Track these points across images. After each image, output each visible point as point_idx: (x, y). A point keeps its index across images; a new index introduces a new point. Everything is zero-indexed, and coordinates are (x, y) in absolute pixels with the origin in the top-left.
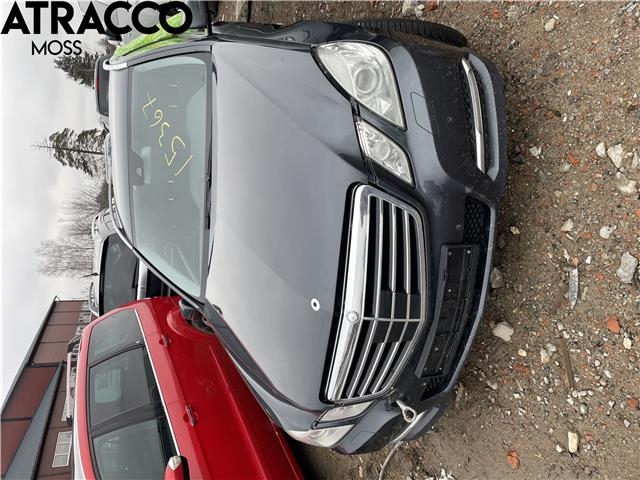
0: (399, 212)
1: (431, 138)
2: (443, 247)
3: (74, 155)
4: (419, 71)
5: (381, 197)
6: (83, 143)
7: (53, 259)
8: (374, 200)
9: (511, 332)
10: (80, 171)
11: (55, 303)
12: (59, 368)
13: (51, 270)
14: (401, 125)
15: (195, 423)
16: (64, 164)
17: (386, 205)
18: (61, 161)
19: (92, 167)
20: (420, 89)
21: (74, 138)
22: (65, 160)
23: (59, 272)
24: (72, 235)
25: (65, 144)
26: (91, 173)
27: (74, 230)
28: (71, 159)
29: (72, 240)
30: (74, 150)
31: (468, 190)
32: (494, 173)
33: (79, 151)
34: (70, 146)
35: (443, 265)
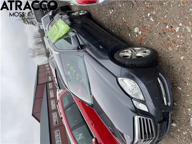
0: (146, 120)
1: (152, 103)
2: (158, 124)
3: (28, 20)
4: (147, 89)
5: (142, 117)
6: (30, 16)
7: (33, 53)
8: (140, 118)
9: (176, 125)
10: (32, 25)
11: (38, 66)
12: (45, 84)
13: (34, 56)
14: (144, 100)
15: (95, 125)
16: (26, 24)
17: (143, 119)
18: (25, 23)
19: (34, 23)
20: (148, 93)
21: (26, 15)
22: (26, 23)
23: (36, 56)
24: (36, 45)
25: (25, 17)
26: (35, 25)
27: (36, 44)
28: (28, 22)
29: (36, 47)
30: (28, 19)
31: (163, 111)
32: (169, 104)
33: (29, 19)
34: (26, 18)
35: (159, 127)
